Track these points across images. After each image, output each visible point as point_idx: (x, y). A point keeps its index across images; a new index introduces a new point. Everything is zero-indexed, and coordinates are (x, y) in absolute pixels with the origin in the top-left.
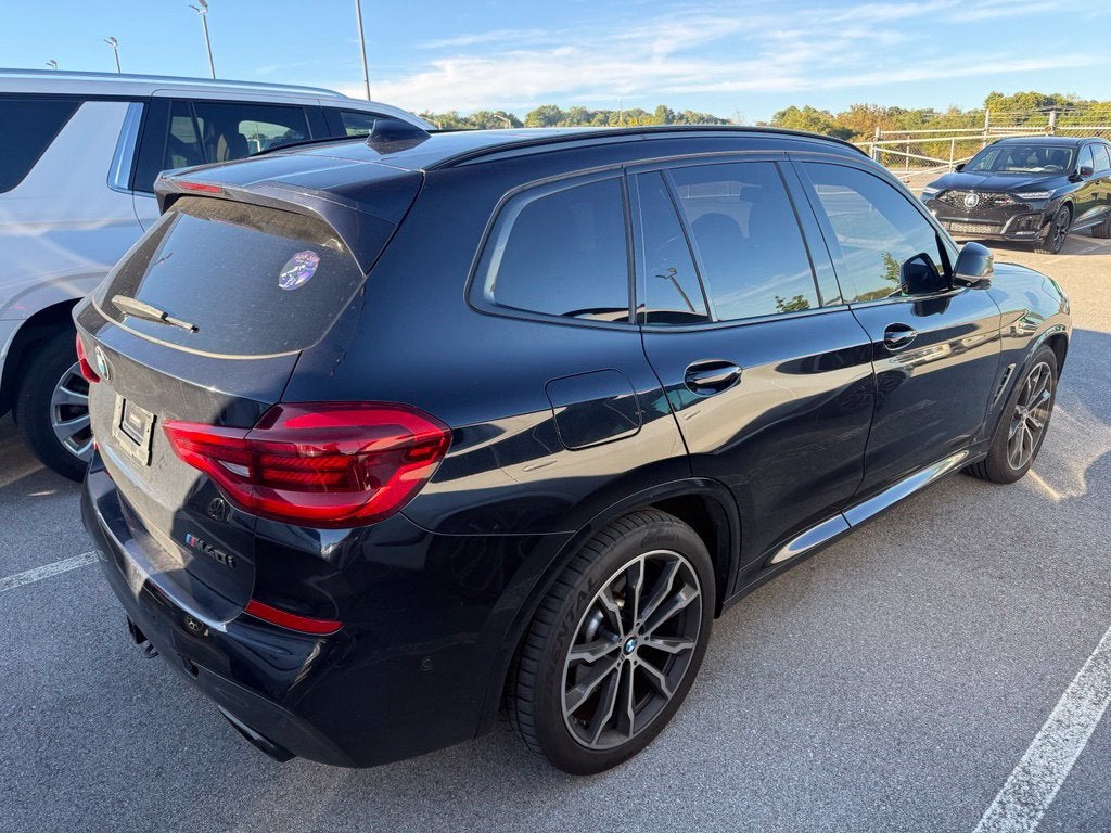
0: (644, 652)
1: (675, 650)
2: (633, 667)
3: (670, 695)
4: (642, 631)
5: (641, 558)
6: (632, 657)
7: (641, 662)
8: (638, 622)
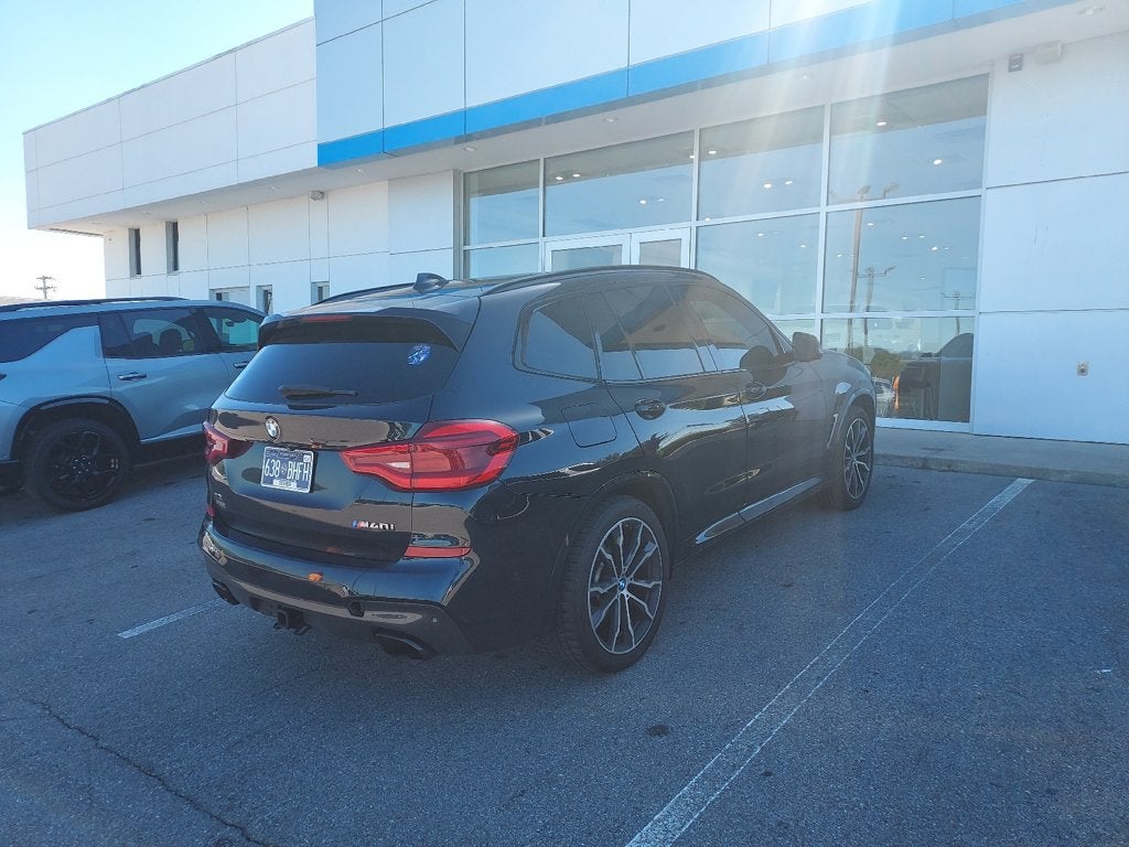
0: (631, 588)
1: (650, 586)
2: (627, 599)
3: (652, 618)
4: (627, 574)
5: (620, 523)
6: (625, 592)
7: (630, 595)
8: (625, 568)
